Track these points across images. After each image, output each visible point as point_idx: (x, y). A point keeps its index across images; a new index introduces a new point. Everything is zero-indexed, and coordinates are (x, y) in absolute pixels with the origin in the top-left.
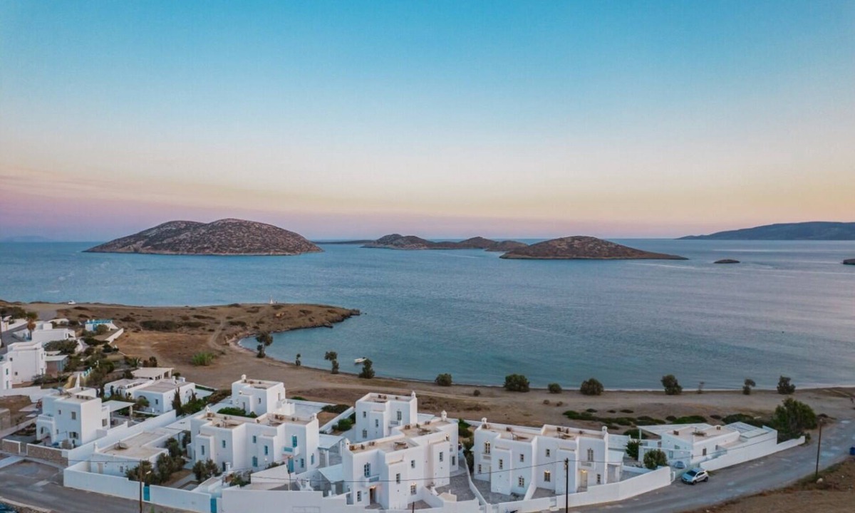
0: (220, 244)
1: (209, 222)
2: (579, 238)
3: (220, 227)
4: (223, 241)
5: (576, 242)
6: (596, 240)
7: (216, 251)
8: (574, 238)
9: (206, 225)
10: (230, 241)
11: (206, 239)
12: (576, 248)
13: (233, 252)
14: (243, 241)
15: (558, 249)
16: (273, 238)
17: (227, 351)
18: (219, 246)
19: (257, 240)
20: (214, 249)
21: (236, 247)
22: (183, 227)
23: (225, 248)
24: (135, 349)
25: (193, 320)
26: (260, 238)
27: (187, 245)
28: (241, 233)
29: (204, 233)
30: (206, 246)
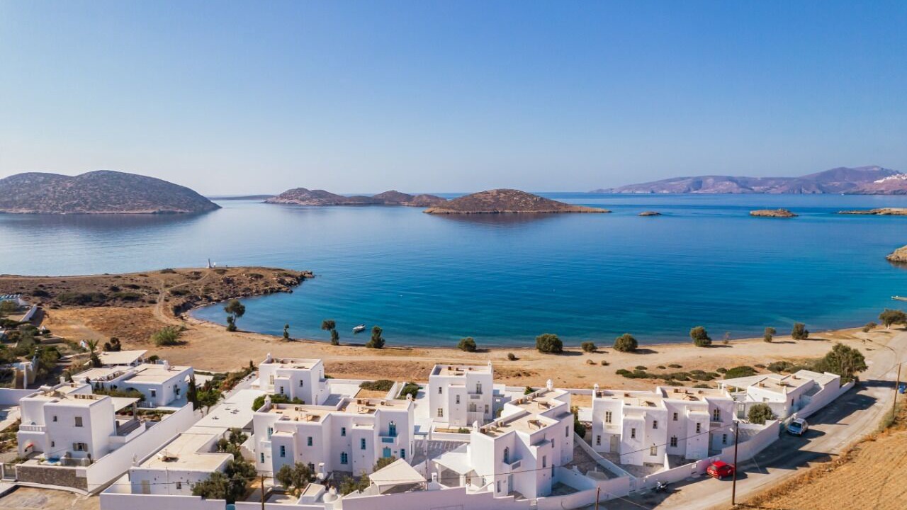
0: (95, 200)
1: (77, 175)
2: (505, 192)
3: (93, 180)
4: (98, 197)
5: (502, 195)
6: (521, 193)
7: (89, 209)
8: (499, 192)
9: (71, 178)
10: (107, 197)
11: (74, 194)
12: (503, 201)
13: (112, 209)
14: (124, 197)
15: (484, 203)
16: (161, 193)
17: (188, 326)
18: (94, 203)
19: (141, 195)
20: (88, 207)
21: (115, 204)
22: (40, 180)
23: (102, 205)
24: (66, 330)
25: (126, 291)
26: (144, 193)
27: (50, 201)
28: (120, 187)
29: (71, 188)
30: (75, 202)
